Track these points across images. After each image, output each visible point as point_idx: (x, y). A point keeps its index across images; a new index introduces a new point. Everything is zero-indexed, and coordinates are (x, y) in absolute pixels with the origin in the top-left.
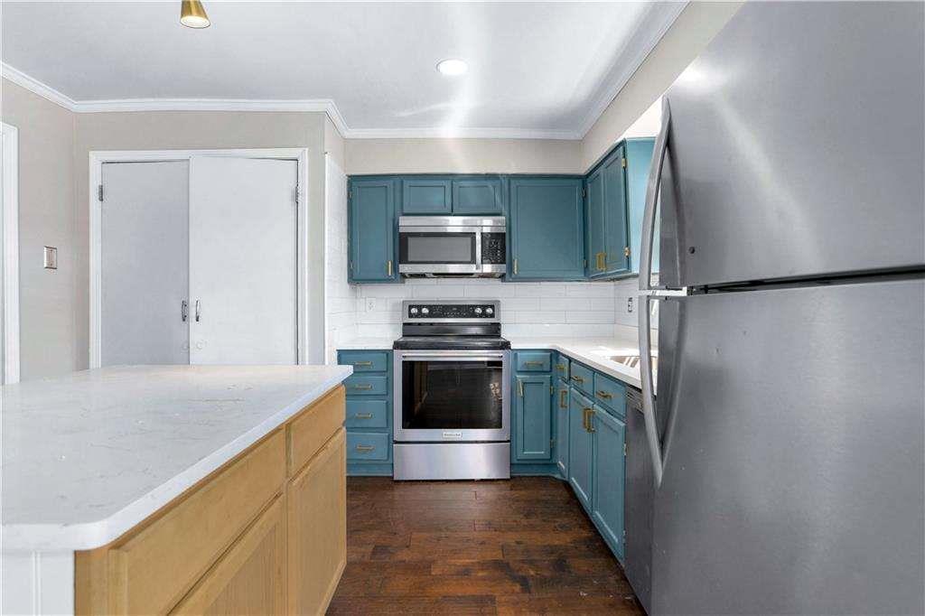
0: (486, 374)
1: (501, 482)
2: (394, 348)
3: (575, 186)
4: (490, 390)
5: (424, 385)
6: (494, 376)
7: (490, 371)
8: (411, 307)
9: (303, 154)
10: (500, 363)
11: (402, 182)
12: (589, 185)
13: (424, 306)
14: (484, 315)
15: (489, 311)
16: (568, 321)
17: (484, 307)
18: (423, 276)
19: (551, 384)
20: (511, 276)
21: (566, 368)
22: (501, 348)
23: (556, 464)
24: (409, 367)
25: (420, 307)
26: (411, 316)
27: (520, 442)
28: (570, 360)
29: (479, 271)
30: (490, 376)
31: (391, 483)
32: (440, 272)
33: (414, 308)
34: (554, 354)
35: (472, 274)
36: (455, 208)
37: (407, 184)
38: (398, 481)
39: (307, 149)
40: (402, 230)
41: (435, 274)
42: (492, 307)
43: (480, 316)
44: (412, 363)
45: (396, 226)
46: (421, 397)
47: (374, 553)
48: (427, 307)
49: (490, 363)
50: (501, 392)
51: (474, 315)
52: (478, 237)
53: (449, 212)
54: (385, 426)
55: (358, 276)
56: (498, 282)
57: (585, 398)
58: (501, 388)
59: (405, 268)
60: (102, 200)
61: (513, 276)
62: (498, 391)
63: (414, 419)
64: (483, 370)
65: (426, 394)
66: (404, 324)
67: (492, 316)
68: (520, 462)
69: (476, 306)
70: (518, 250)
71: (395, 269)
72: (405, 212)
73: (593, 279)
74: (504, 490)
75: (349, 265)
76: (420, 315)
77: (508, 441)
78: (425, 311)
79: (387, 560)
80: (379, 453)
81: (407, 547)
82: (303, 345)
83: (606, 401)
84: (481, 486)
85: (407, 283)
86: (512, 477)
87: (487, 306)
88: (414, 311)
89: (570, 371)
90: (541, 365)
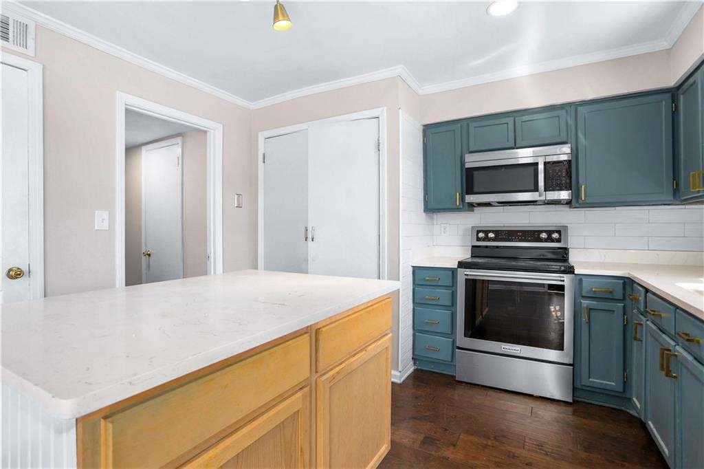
0: (546, 297)
1: (562, 403)
2: (459, 267)
3: (662, 101)
4: (551, 312)
5: (485, 301)
6: (555, 299)
7: (550, 294)
8: (478, 232)
9: (382, 112)
10: (561, 288)
11: (468, 124)
12: (682, 96)
13: (490, 231)
14: (549, 239)
15: (555, 236)
16: (651, 248)
17: (550, 233)
18: (488, 204)
19: (624, 314)
20: (577, 202)
21: (642, 299)
22: (564, 272)
23: (630, 399)
24: (472, 284)
25: (486, 232)
26: (478, 239)
27: (585, 369)
28: (647, 291)
29: (543, 198)
30: (550, 300)
31: (452, 382)
32: (504, 200)
33: (482, 233)
34: (628, 283)
35: (536, 201)
36: (517, 142)
37: (472, 125)
38: (459, 382)
39: (385, 108)
40: (467, 166)
41: (498, 203)
42: (559, 232)
43: (546, 240)
44: (474, 281)
45: (462, 163)
46: (482, 312)
47: (423, 443)
48: (493, 231)
49: (551, 287)
50: (563, 315)
51: (541, 240)
52: (541, 167)
53: (513, 145)
54: (449, 332)
55: (433, 206)
56: (566, 208)
57: (664, 336)
58: (563, 311)
59: (471, 198)
60: (264, 162)
61: (580, 201)
62: (559, 314)
63: (476, 329)
64: (544, 293)
65: (487, 310)
66: (473, 247)
67: (559, 240)
68: (584, 388)
69: (542, 231)
70: (587, 176)
71: (463, 199)
72: (471, 150)
73: (685, 202)
74: (565, 414)
75: (425, 197)
76: (486, 239)
77: (570, 365)
78: (491, 235)
79: (433, 453)
80: (445, 355)
81: (454, 446)
82: (384, 262)
83: (692, 346)
84: (538, 403)
85: (475, 211)
86: (575, 402)
87: (553, 232)
88: (481, 235)
89: (646, 302)
90: (611, 292)
